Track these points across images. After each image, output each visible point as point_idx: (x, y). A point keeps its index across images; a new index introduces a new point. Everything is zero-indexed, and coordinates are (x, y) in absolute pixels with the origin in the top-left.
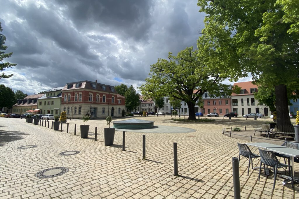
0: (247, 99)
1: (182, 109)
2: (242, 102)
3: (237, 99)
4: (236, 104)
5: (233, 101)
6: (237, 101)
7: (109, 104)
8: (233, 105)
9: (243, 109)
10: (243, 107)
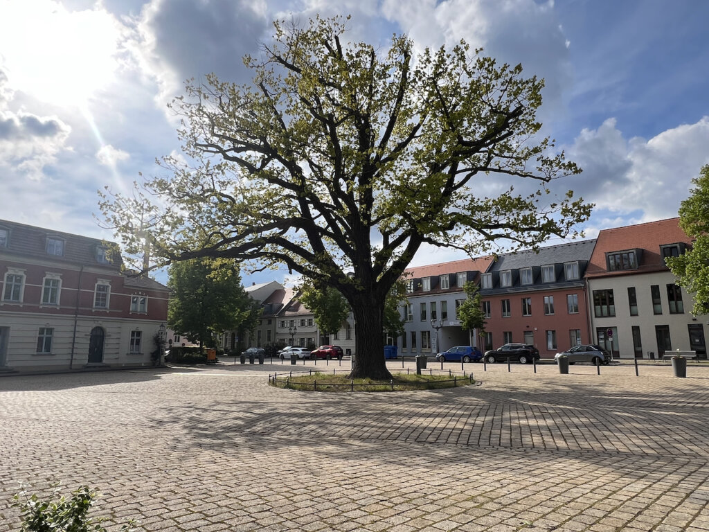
0: (653, 287)
1: (414, 334)
2: (633, 300)
3: (611, 292)
4: (608, 308)
5: (595, 300)
6: (612, 299)
7: (76, 313)
8: (596, 317)
9: (636, 329)
10: (635, 321)
